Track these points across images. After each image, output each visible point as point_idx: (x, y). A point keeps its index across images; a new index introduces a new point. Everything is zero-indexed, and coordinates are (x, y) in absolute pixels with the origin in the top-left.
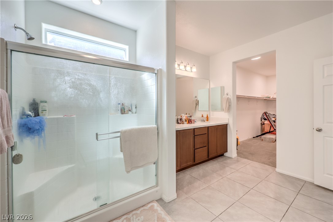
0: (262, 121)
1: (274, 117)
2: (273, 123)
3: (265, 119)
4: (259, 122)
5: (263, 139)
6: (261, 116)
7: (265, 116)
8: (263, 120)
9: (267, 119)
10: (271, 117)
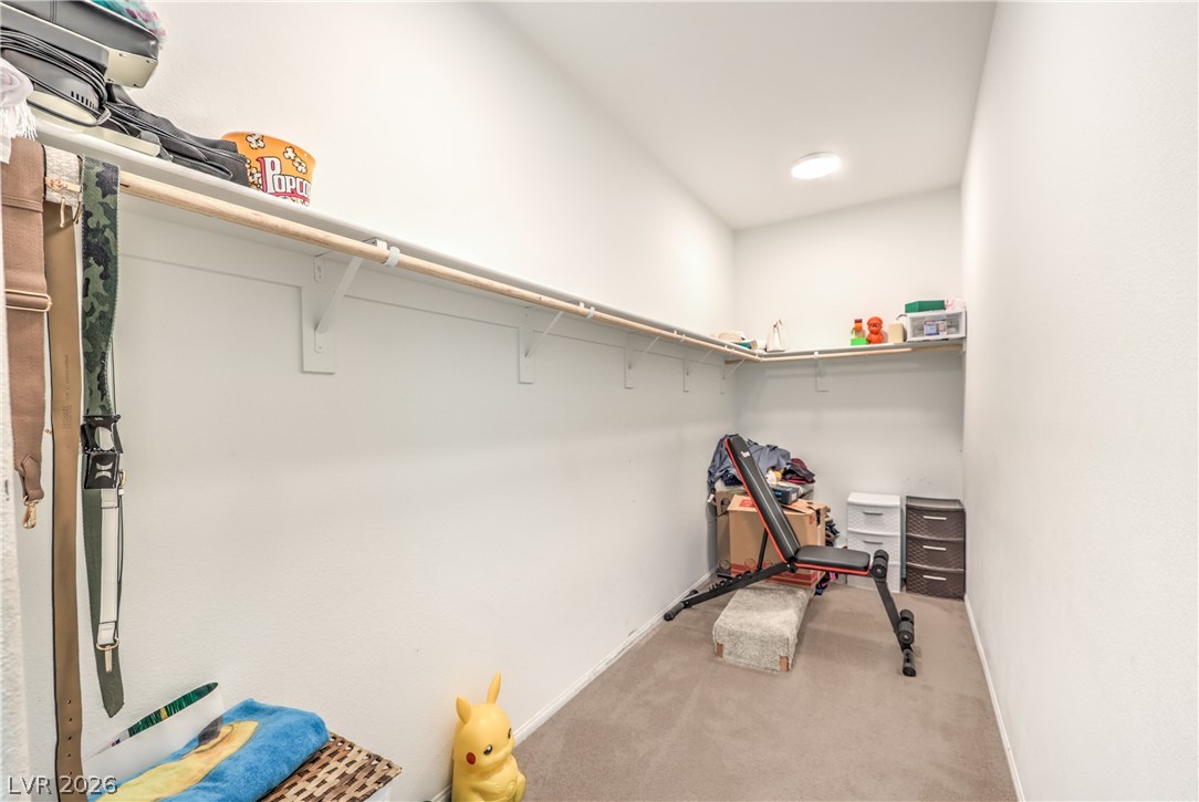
0: (712, 490)
1: (774, 463)
2: (773, 509)
3: (732, 481)
4: (699, 498)
5: (720, 647)
6: (709, 463)
7: (729, 462)
8: (719, 486)
9: (740, 478)
10: (762, 465)
